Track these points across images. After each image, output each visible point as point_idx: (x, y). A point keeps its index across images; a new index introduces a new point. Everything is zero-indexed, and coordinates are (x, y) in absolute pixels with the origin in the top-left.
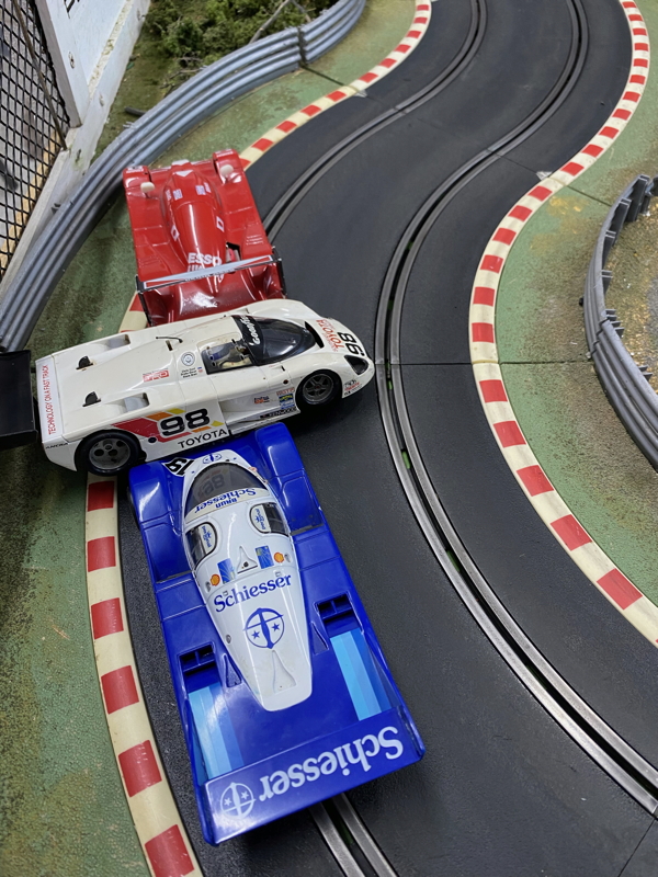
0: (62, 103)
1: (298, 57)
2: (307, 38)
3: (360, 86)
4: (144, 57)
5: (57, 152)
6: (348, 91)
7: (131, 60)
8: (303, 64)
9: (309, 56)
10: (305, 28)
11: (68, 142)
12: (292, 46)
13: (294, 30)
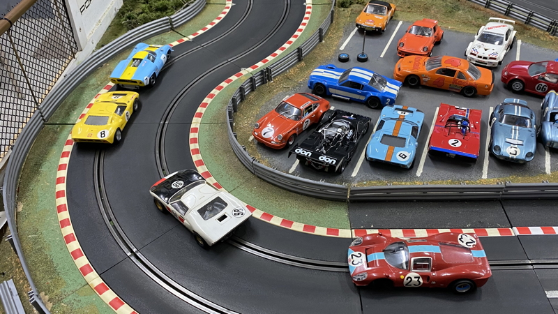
0: (76, 43)
1: (170, 26)
2: (173, 20)
3: (191, 37)
4: (114, 25)
5: (72, 59)
6: (186, 39)
7: (109, 26)
8: (172, 29)
9: (174, 26)
10: (172, 17)
11: (76, 56)
12: (167, 23)
13: (167, 17)
